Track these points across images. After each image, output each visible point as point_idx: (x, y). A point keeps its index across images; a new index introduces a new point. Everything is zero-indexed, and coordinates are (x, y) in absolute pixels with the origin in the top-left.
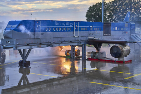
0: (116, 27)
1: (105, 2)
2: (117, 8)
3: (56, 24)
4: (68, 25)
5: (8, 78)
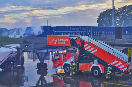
0: (127, 32)
1: (115, 9)
2: (126, 13)
3: (71, 29)
4: (82, 30)
5: (27, 79)
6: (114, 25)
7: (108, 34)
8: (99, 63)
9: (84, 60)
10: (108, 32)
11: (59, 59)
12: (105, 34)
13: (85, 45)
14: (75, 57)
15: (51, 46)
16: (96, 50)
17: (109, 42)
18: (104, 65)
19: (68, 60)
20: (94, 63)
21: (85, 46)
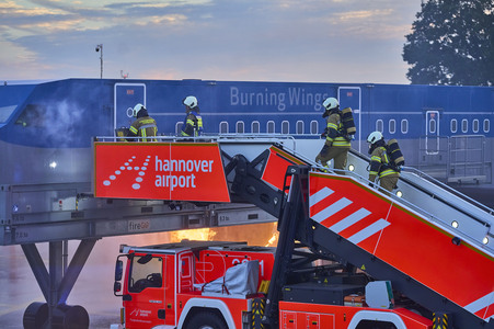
3: (235, 98)
4: (300, 108)
7: (459, 132)
8: (400, 301)
9: (309, 286)
10: (459, 118)
11: (156, 280)
12: (445, 132)
13: (314, 192)
14: (254, 268)
15: (110, 201)
16: (382, 224)
17: (468, 178)
18: (426, 315)
19: (211, 286)
20: (365, 305)
21: (314, 199)
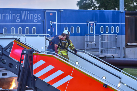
4: (28, 21)
6: (126, 6)
7: (105, 33)
12: (98, 32)
13: (35, 62)
16: (69, 78)
17: (109, 55)
21: (35, 66)
